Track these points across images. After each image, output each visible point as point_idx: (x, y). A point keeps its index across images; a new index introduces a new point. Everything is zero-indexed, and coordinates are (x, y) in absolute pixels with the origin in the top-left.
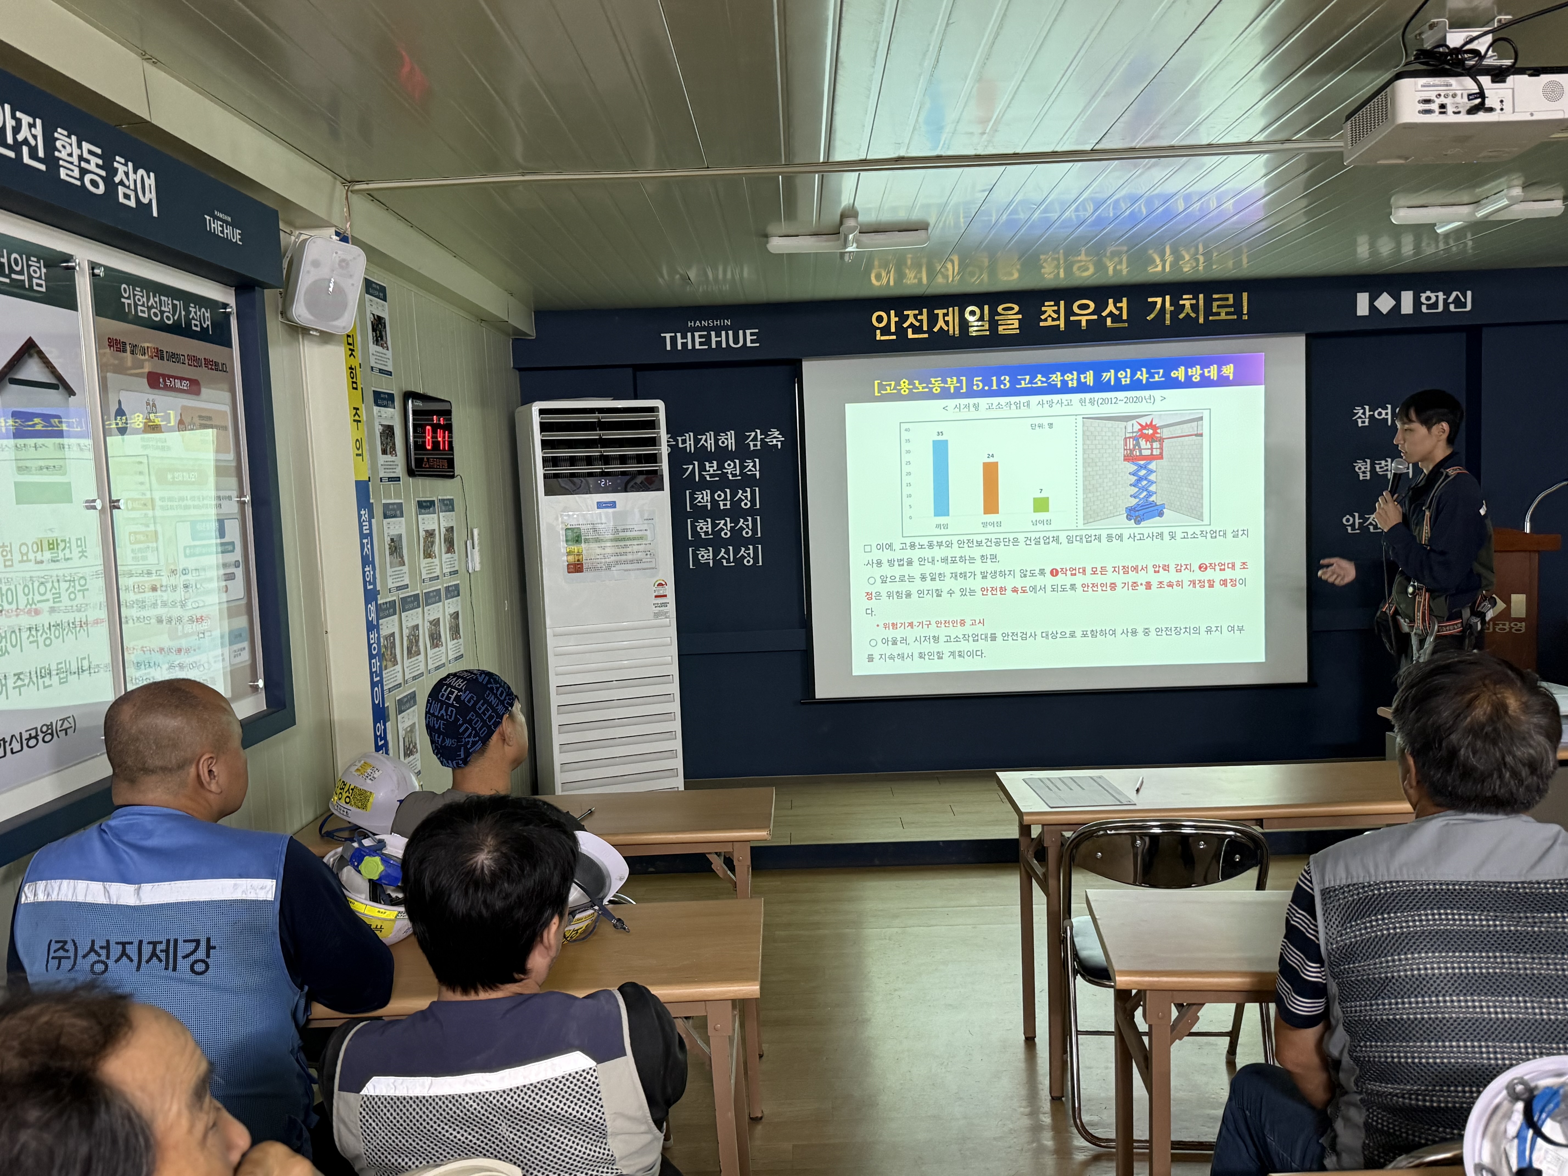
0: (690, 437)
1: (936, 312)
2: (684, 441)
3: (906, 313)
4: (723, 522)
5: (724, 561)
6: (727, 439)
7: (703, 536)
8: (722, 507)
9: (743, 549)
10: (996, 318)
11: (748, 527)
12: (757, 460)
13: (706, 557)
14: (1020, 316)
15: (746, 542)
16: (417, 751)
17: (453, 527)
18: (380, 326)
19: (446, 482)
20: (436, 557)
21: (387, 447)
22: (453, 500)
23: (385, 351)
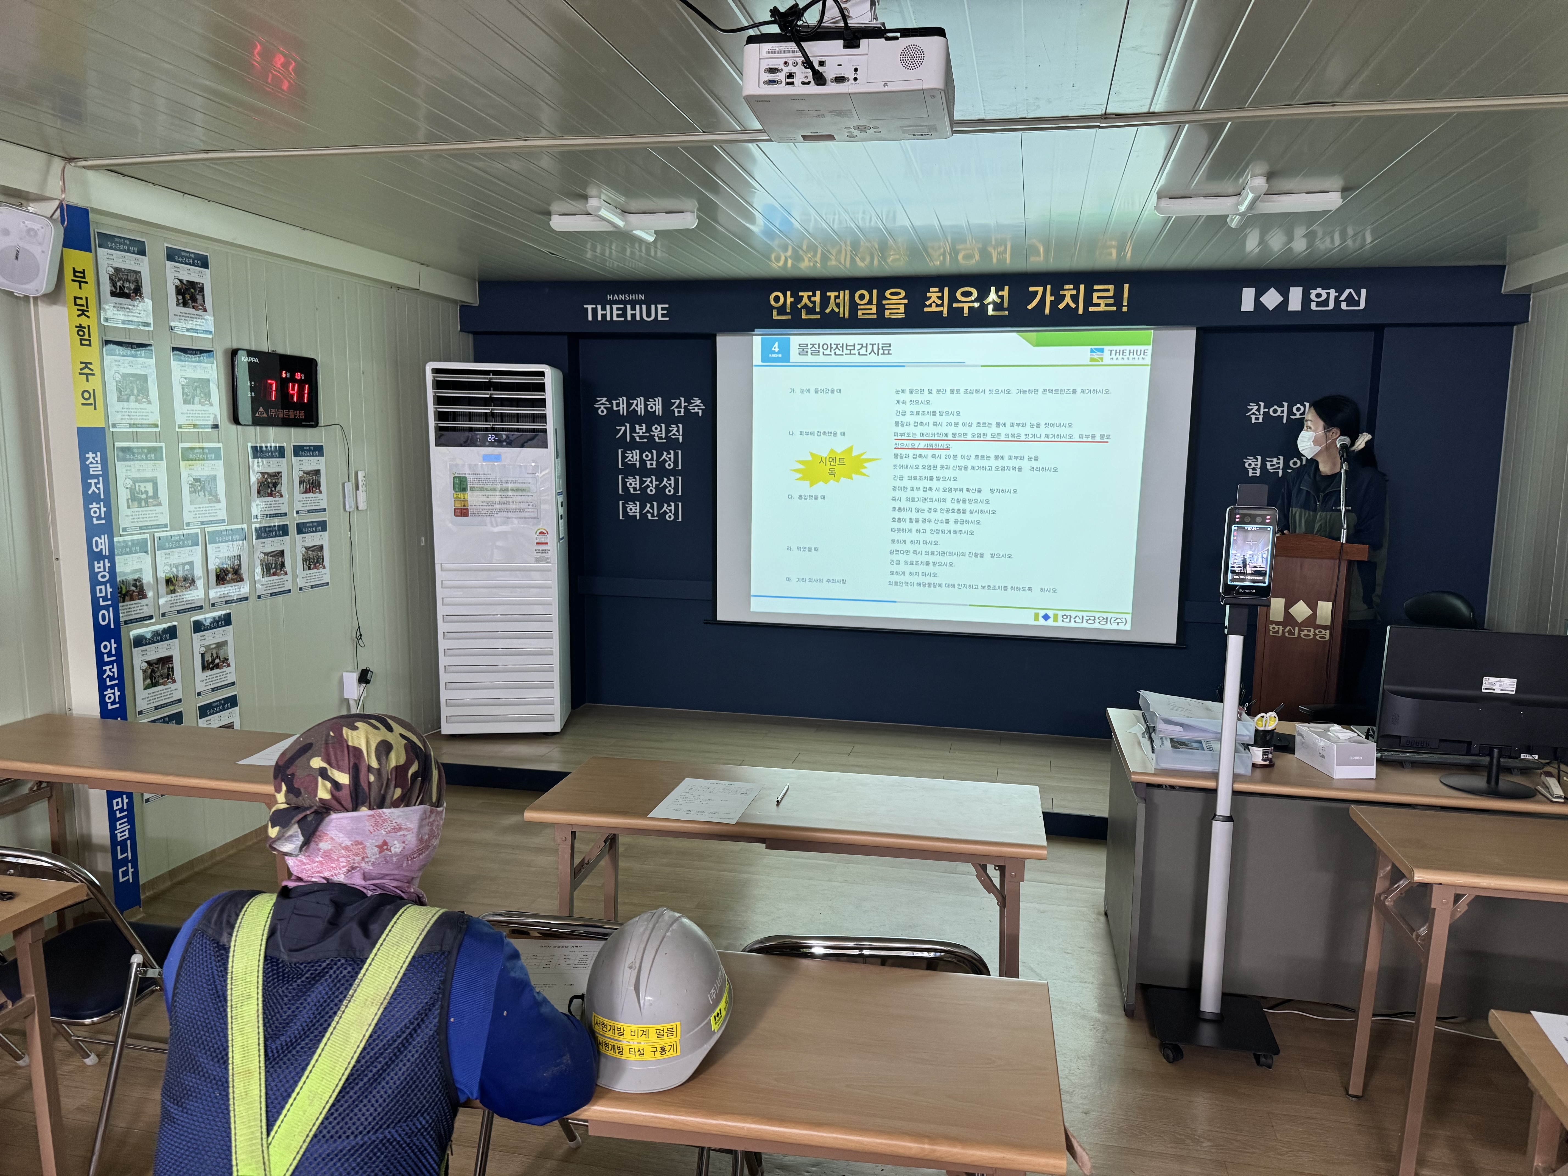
0: (623, 401)
1: (828, 294)
2: (618, 405)
3: (801, 294)
4: (649, 480)
5: (649, 515)
6: (655, 405)
7: (632, 492)
8: (649, 467)
9: (666, 505)
10: (884, 302)
11: (671, 486)
12: (681, 426)
13: (633, 510)
14: (906, 302)
15: (668, 499)
16: (229, 665)
17: (319, 470)
18: (192, 290)
19: (309, 431)
20: (282, 496)
21: (193, 398)
22: (322, 446)
23: (200, 312)
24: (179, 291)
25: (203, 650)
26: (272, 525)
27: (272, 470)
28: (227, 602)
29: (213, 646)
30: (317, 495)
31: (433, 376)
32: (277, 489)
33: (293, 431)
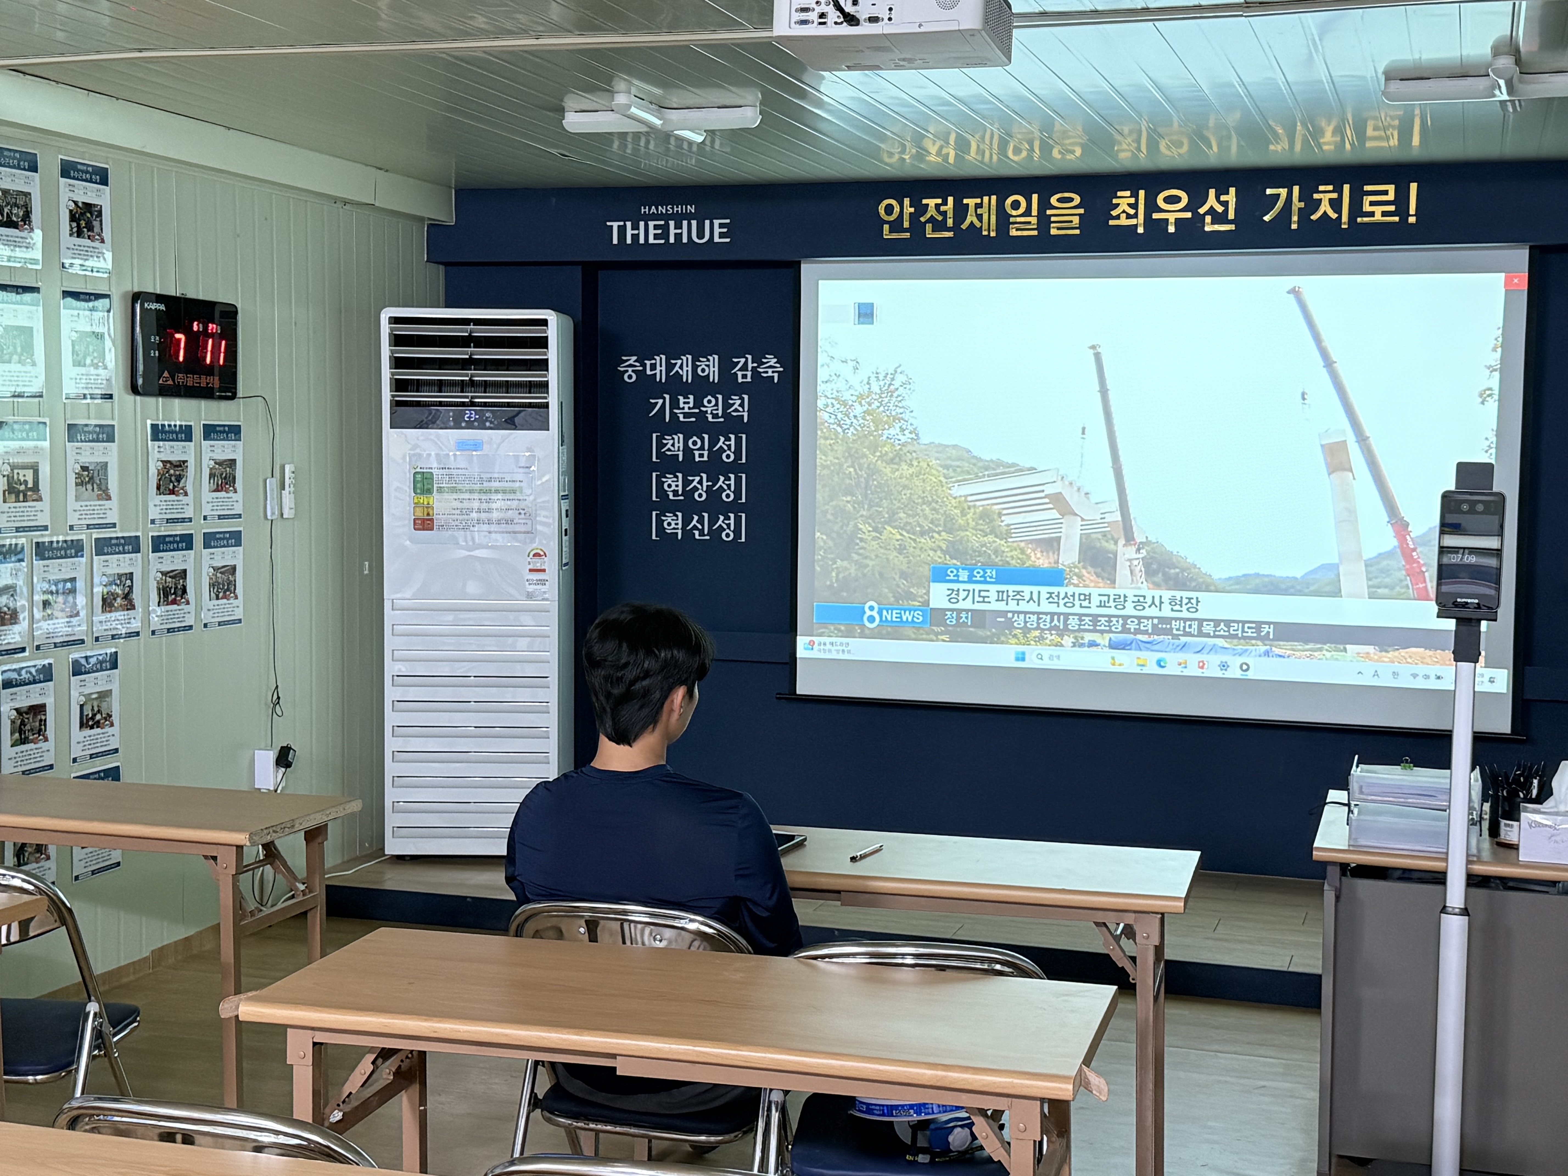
0: (660, 360)
1: (965, 201)
2: (653, 366)
3: (925, 201)
4: (697, 479)
5: (697, 533)
6: (708, 366)
7: (671, 497)
8: (697, 459)
9: (722, 518)
10: (1049, 212)
11: (729, 488)
12: (746, 397)
13: (673, 526)
14: (1082, 211)
15: (726, 509)
16: (112, 725)
17: (235, 460)
18: (89, 215)
19: (224, 404)
20: (186, 494)
21: (85, 358)
22: (239, 426)
23: (97, 244)
24: (73, 217)
25: (82, 699)
26: (174, 533)
27: (174, 458)
28: (113, 637)
29: (94, 696)
30: (231, 494)
31: (391, 329)
32: (181, 485)
33: (203, 404)
